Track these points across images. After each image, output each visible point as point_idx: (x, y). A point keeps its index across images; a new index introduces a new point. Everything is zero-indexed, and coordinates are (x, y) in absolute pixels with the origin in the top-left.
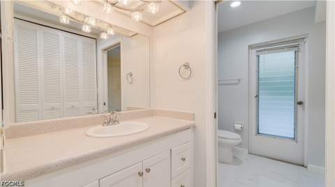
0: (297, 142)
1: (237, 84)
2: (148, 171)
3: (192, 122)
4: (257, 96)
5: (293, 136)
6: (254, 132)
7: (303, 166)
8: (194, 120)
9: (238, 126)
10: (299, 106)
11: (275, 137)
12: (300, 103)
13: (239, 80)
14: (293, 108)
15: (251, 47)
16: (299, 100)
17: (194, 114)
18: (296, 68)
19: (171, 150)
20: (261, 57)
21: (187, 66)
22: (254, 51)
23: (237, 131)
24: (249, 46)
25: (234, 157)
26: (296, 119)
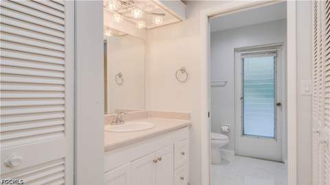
0: (276, 140)
1: (223, 86)
2: (160, 159)
3: (188, 121)
4: (242, 98)
5: (273, 136)
6: (240, 133)
7: (282, 162)
8: (190, 119)
9: (225, 128)
10: (278, 107)
11: (258, 137)
12: (279, 104)
13: (226, 82)
14: (273, 109)
15: (236, 50)
16: (278, 102)
17: (190, 114)
18: (275, 72)
19: (174, 144)
20: (246, 60)
21: (183, 70)
22: (239, 54)
23: (224, 133)
24: (235, 49)
25: (222, 159)
26: (275, 119)
